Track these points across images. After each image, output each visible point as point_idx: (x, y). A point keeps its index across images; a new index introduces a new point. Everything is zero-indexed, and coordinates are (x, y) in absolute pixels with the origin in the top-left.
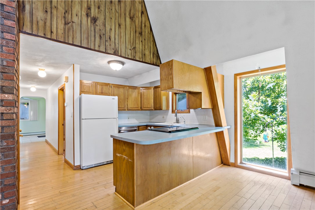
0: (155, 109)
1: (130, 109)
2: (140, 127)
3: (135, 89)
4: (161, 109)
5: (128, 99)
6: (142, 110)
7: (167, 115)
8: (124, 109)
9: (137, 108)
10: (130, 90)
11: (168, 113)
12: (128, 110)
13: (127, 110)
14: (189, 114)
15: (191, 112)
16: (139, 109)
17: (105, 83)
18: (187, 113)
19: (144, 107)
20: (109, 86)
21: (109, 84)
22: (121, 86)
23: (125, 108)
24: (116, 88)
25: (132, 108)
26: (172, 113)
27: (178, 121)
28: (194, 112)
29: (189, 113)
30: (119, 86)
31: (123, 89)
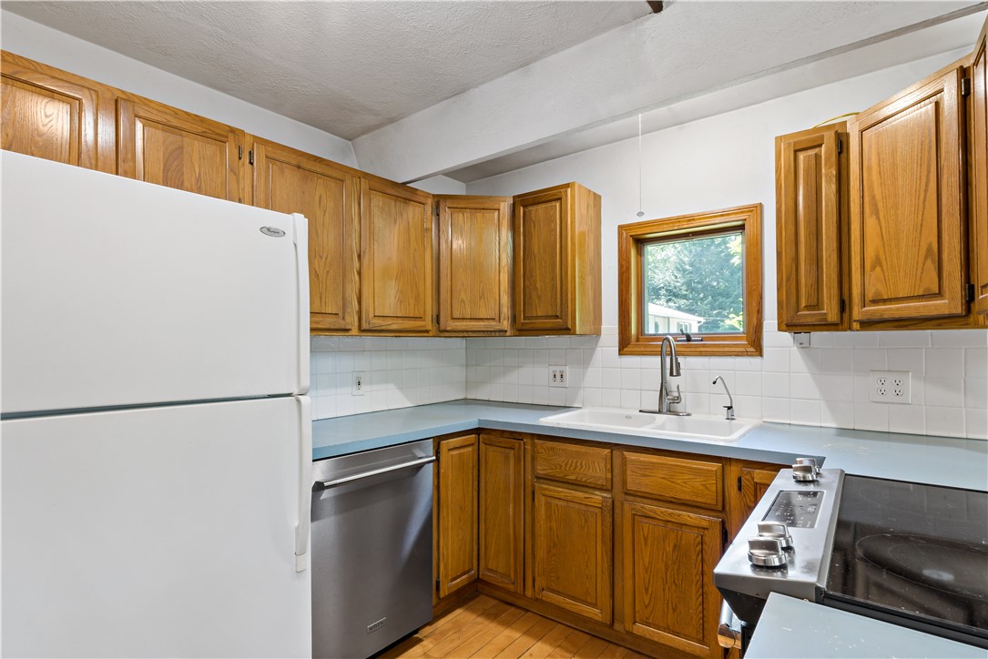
0: (522, 330)
1: (377, 323)
2: (444, 443)
3: (407, 200)
4: (566, 330)
5: (365, 261)
6: (442, 332)
7: (585, 361)
8: (341, 324)
9: (415, 318)
10: (378, 200)
11: (593, 350)
12: (361, 330)
13: (355, 331)
14: (756, 360)
15: (765, 350)
16: (428, 324)
17: (202, 120)
18: (738, 354)
19: (456, 315)
20: (230, 149)
21: (233, 130)
22: (318, 168)
23: (348, 319)
24: (288, 172)
25: (389, 321)
26: (620, 354)
27: (668, 403)
28: (795, 349)
29: (747, 354)
30: (307, 166)
31: (332, 184)
